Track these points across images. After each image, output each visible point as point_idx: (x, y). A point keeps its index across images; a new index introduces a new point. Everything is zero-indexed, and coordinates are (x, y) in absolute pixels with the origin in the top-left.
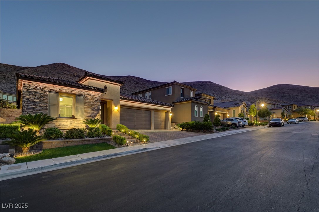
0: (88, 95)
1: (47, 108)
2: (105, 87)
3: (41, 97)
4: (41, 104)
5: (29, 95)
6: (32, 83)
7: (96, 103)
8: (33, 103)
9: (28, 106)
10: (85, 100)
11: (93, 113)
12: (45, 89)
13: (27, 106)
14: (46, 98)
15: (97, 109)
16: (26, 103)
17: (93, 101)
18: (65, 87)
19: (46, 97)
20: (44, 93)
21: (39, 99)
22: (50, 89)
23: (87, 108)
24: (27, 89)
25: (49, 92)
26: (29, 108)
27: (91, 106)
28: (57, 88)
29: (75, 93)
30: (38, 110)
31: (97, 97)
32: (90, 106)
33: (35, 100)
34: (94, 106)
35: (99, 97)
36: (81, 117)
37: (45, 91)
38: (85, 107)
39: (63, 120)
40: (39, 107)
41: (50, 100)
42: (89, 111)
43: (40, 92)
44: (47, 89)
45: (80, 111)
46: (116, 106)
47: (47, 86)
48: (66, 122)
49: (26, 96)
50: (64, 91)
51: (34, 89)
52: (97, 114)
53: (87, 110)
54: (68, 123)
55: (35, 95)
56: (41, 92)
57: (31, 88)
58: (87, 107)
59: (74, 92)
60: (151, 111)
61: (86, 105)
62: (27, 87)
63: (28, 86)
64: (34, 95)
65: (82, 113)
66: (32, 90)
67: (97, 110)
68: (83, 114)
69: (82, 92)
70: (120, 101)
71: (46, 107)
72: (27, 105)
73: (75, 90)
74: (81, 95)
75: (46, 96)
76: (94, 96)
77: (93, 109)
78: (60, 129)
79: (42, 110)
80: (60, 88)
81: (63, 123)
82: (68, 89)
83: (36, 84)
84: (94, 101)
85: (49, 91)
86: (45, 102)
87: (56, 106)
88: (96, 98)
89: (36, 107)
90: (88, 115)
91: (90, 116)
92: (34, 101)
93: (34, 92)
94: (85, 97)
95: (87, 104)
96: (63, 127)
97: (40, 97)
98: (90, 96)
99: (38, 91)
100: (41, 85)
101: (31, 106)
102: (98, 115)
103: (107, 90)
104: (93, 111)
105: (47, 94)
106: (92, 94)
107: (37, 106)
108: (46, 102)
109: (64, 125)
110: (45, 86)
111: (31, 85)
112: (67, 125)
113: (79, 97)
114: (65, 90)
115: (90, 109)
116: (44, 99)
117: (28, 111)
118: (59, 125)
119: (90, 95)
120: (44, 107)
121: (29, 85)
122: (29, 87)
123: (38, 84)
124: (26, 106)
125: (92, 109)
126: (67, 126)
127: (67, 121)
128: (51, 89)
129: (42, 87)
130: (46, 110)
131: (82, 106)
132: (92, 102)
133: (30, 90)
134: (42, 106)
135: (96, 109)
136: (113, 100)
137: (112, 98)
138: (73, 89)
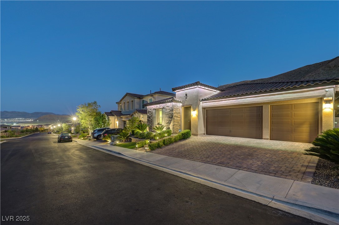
6: (149, 107)
7: (170, 112)
8: (149, 118)
13: (148, 120)
14: (152, 114)
17: (169, 111)
23: (166, 117)
25: (153, 110)
27: (168, 115)
30: (150, 121)
31: (171, 107)
34: (170, 115)
36: (164, 124)
42: (167, 119)
46: (194, 110)
50: (158, 108)
51: (149, 110)
59: (161, 107)
60: (263, 106)
61: (166, 115)
67: (171, 118)
68: (165, 122)
69: (164, 106)
71: (152, 119)
74: (164, 108)
77: (169, 117)
80: (156, 106)
82: (159, 106)
91: (168, 123)
95: (166, 114)
102: (172, 121)
104: (169, 119)
108: (152, 116)
113: (164, 110)
119: (168, 106)
131: (164, 116)
135: (171, 117)
136: (191, 105)
137: (191, 103)
138: (161, 105)
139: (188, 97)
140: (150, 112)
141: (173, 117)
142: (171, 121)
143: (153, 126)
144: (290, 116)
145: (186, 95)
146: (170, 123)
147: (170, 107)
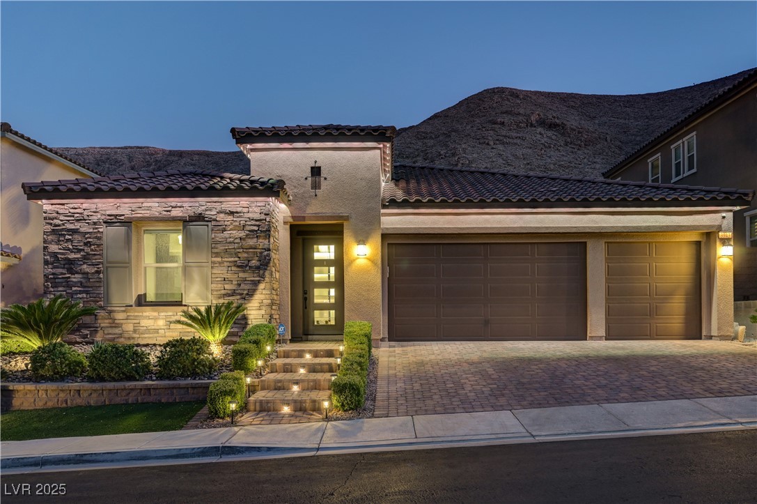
0: (222, 215)
1: (101, 276)
2: (312, 168)
3: (85, 244)
4: (85, 266)
5: (58, 242)
6: (63, 204)
7: (251, 242)
8: (66, 266)
9: (55, 276)
10: (213, 236)
11: (245, 280)
12: (94, 219)
13: (52, 276)
14: (99, 245)
15: (258, 264)
16: (50, 266)
17: (242, 234)
18: (149, 200)
19: (98, 242)
20: (91, 230)
21: (79, 251)
22: (108, 213)
23: (220, 263)
24: (51, 224)
25: (105, 225)
26: (57, 280)
27: (236, 255)
28: (125, 207)
29: (181, 214)
30: (79, 285)
31: (257, 216)
32: (231, 255)
33: (72, 256)
34: (246, 255)
35: (263, 217)
36: (203, 299)
37: (95, 223)
38: (213, 263)
39: (145, 314)
40: (80, 276)
41: (107, 249)
42: (229, 276)
43: (82, 230)
44: (99, 216)
45: (196, 275)
46: (362, 241)
47: (100, 205)
48: (156, 319)
49: (50, 246)
50: (147, 213)
51: (68, 221)
52: (259, 282)
53: (221, 272)
54: (161, 323)
55: (70, 239)
56: (84, 228)
57: (62, 221)
58: (219, 259)
59: (176, 213)
60: (586, 243)
61: (217, 255)
62: (52, 219)
63: (55, 215)
64: (68, 240)
65: (205, 284)
66: (63, 224)
67: (258, 268)
68: (207, 288)
69: (203, 208)
70: (383, 219)
71: (98, 272)
72: (53, 274)
73: (179, 204)
74: (199, 218)
75: (96, 237)
76: (246, 215)
77: (242, 267)
78: (138, 345)
79: (89, 284)
80: (134, 206)
81: (144, 323)
82: (157, 205)
83: (72, 206)
84: (247, 235)
85: (105, 222)
86: (96, 257)
87: (126, 267)
88: (254, 222)
89: (74, 276)
90: (223, 292)
91: (233, 293)
92: (69, 260)
93: (69, 230)
94: (213, 223)
95: (221, 248)
96: (146, 335)
97: (82, 244)
98: (230, 218)
99: (77, 226)
100: (85, 206)
101: (62, 274)
102: (262, 286)
103: (322, 179)
104: (241, 275)
105: (101, 230)
106: (239, 210)
107: (77, 273)
108: (99, 257)
109: (148, 331)
110: (93, 207)
111: (61, 211)
112: (156, 331)
113: (197, 228)
114: (149, 208)
115: (233, 268)
116: (92, 250)
117: (56, 289)
118: (135, 331)
119: (232, 213)
120: (93, 273)
121: (57, 213)
122: (56, 218)
123: (76, 206)
124: (50, 276)
125: (238, 267)
126: (158, 333)
127: (155, 314)
128: (109, 215)
129: (86, 213)
130: (98, 285)
131: (204, 257)
132: (238, 241)
133: (59, 226)
134: (88, 270)
135: (254, 263)
136: (347, 218)
137: (343, 211)
138: (173, 201)
139: (324, 184)
140: (75, 231)
141: (271, 264)
142: (256, 283)
143: (102, 313)
144: (648, 274)
145: (316, 171)
146: (250, 294)
147: (250, 215)
